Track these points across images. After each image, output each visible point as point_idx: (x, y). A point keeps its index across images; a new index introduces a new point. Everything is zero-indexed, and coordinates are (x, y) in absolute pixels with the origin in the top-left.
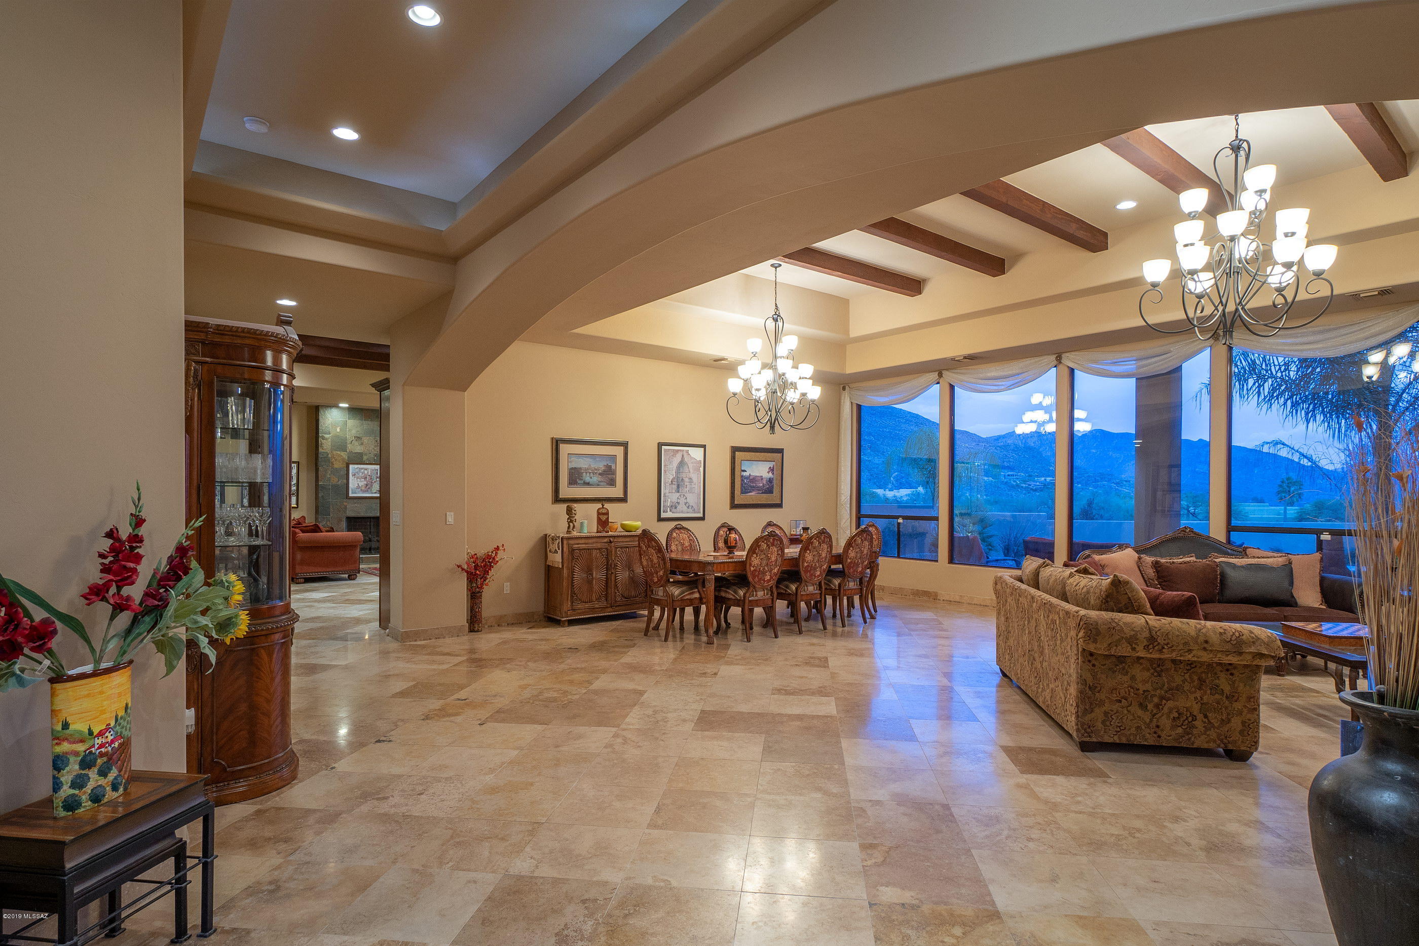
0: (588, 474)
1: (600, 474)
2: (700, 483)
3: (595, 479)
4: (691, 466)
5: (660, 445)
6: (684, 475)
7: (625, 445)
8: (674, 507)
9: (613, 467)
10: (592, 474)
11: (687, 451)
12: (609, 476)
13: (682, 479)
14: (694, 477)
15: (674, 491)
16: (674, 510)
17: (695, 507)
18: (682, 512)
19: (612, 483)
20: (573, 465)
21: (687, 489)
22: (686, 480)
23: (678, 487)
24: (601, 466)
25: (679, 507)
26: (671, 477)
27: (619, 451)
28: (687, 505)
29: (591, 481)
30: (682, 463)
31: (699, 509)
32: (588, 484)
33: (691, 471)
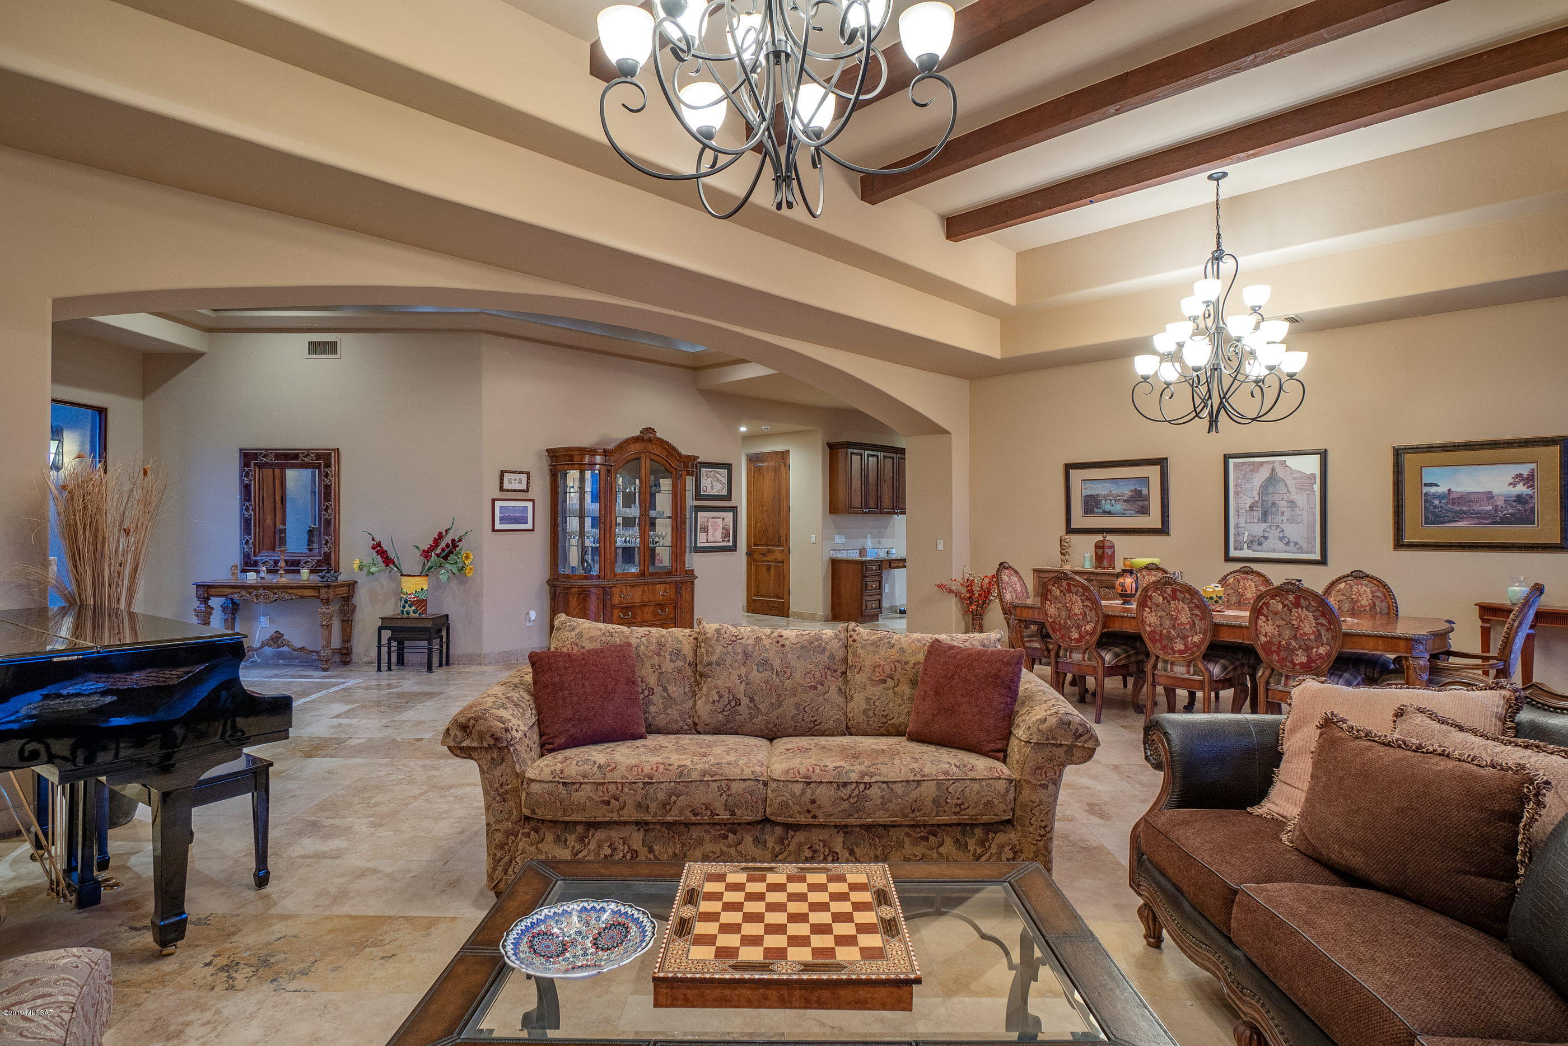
0: (1108, 502)
1: (1124, 501)
2: (1314, 507)
3: (1118, 507)
4: (1291, 483)
5: (1227, 458)
6: (1277, 498)
7: (1162, 462)
8: (1256, 542)
9: (1145, 491)
10: (1113, 502)
11: (1284, 463)
12: (1140, 503)
13: (1273, 504)
14: (1301, 499)
15: (1256, 520)
16: (1256, 547)
17: (1304, 544)
18: (1274, 551)
19: (1145, 511)
20: (1089, 492)
21: (1284, 518)
22: (1283, 505)
23: (1265, 514)
24: (1126, 491)
25: (1267, 544)
26: (1250, 501)
27: (1153, 473)
28: (1285, 541)
29: (1113, 509)
30: (1272, 479)
31: (1313, 546)
32: (1109, 513)
33: (1293, 490)
